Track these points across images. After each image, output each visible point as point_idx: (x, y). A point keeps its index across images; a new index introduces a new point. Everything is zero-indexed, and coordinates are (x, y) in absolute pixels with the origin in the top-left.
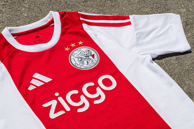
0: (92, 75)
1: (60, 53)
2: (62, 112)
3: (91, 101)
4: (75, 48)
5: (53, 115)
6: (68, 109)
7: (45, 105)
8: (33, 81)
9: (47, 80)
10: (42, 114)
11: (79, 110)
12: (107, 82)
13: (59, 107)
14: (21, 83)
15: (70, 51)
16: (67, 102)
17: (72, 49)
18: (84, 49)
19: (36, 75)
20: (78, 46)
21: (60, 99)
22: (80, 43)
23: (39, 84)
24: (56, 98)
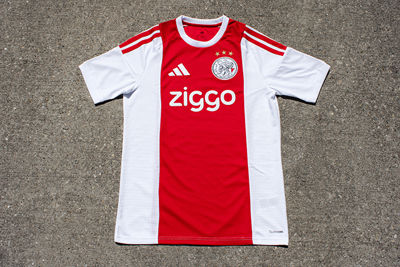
0: (221, 85)
1: (210, 55)
2: (180, 105)
3: (206, 105)
4: (224, 55)
5: (172, 103)
6: (186, 104)
7: (172, 93)
8: (176, 70)
9: (186, 73)
10: (166, 98)
11: (193, 110)
12: (228, 97)
13: (181, 100)
14: (167, 66)
15: (219, 57)
16: (188, 98)
17: (221, 55)
18: (230, 61)
19: (181, 66)
20: (227, 55)
21: (186, 93)
22: (231, 53)
23: (179, 74)
24: (183, 91)
